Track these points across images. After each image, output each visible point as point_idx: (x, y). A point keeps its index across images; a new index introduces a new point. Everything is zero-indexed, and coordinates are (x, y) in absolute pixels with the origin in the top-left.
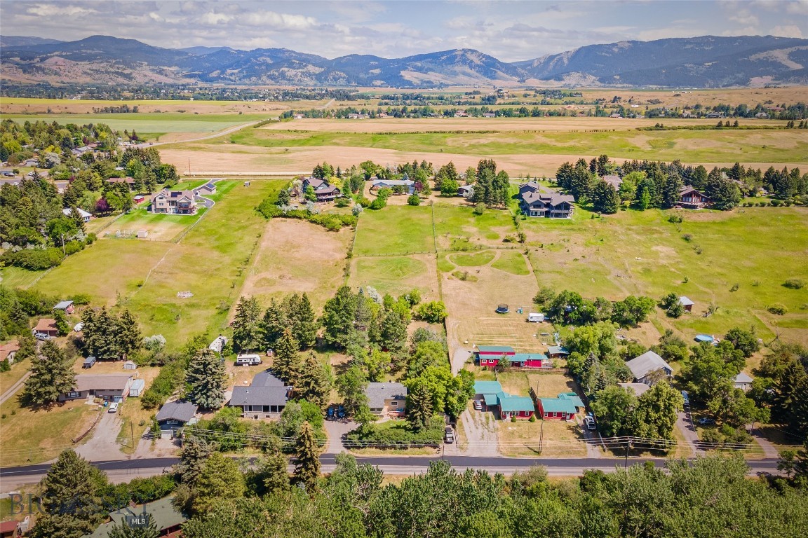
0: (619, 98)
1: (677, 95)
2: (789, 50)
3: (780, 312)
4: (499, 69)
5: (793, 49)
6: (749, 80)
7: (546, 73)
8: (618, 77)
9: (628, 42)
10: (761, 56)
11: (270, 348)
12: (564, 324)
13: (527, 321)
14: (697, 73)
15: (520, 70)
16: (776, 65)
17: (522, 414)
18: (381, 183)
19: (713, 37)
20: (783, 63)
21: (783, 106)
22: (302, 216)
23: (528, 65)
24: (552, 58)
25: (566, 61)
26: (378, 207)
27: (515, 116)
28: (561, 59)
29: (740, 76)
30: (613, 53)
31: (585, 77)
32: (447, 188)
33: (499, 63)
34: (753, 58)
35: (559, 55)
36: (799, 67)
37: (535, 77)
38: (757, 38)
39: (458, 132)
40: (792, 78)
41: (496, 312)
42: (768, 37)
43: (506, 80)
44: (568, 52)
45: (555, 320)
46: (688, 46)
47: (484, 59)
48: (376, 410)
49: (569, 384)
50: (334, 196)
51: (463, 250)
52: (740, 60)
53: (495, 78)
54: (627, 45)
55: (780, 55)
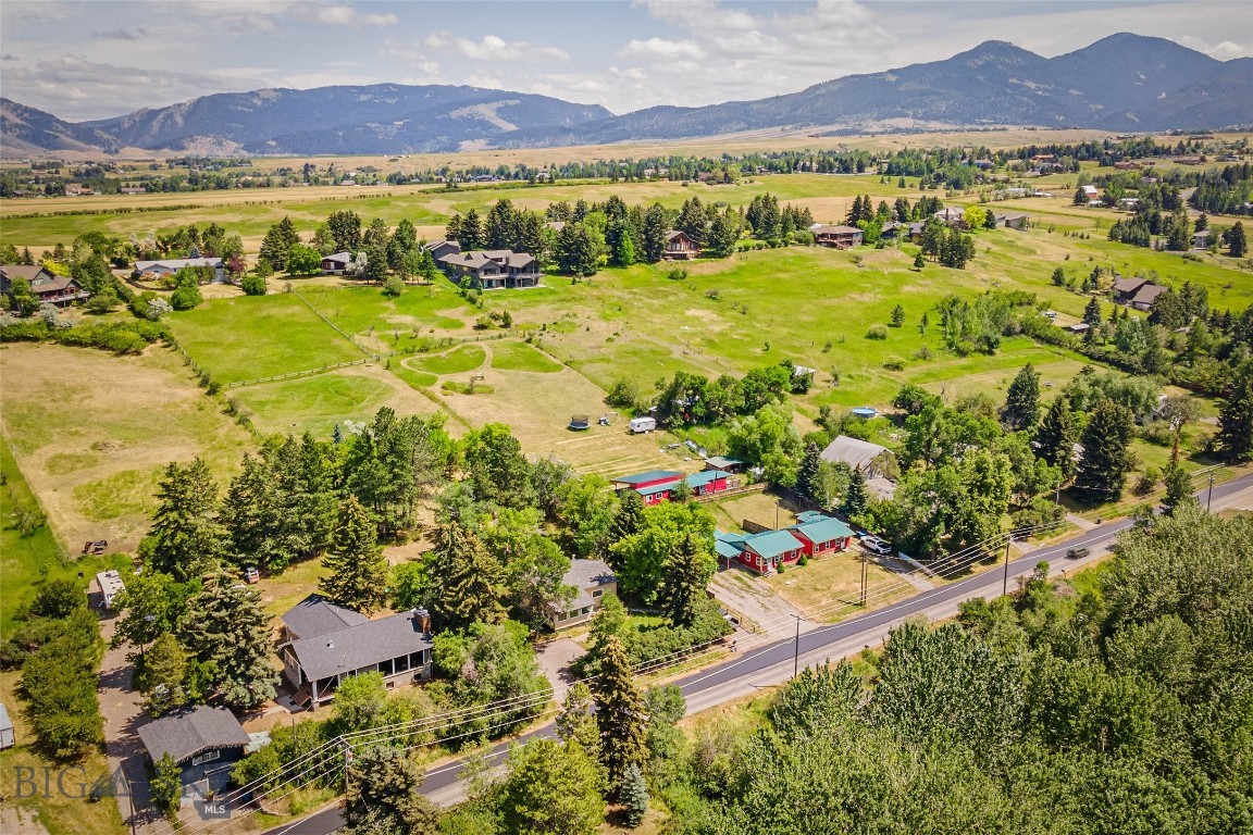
0: (313, 167)
1: (394, 160)
2: (496, 105)
3: (897, 367)
4: (61, 132)
5: (501, 104)
6: (458, 146)
7: (148, 140)
8: (273, 143)
9: (275, 90)
10: (465, 112)
11: (250, 565)
12: (687, 426)
13: (632, 432)
14: (386, 135)
15: (99, 133)
16: (484, 125)
17: (788, 556)
18: (156, 266)
19: (394, 86)
20: (493, 121)
21: (553, 167)
22: (38, 333)
23: (113, 126)
24: (153, 114)
25: (179, 119)
26: (189, 304)
27: (185, 190)
28: (170, 116)
29: (444, 139)
30: (254, 106)
31: (220, 144)
32: (302, 261)
33: (58, 121)
34: (454, 114)
35: (165, 109)
36: (512, 127)
37: (131, 145)
38: (451, 88)
39: (120, 211)
40: (510, 142)
41: (570, 428)
42: (464, 87)
43: (81, 150)
44: (179, 105)
45: (670, 423)
46: (363, 98)
47: (26, 115)
48: (580, 612)
49: (781, 504)
50: (68, 297)
51: (421, 351)
52: (439, 117)
53: (58, 148)
54: (274, 94)
55: (487, 112)
